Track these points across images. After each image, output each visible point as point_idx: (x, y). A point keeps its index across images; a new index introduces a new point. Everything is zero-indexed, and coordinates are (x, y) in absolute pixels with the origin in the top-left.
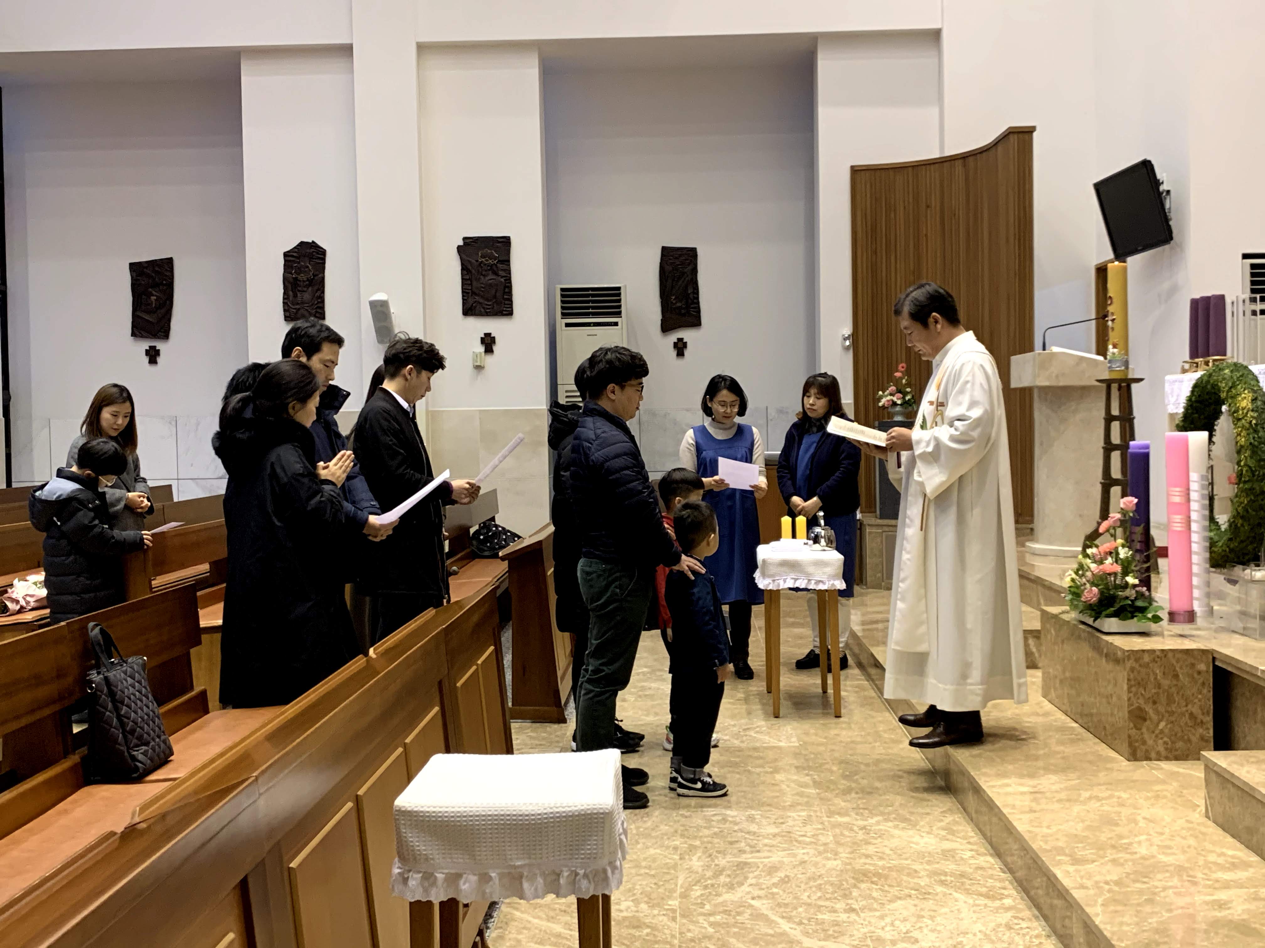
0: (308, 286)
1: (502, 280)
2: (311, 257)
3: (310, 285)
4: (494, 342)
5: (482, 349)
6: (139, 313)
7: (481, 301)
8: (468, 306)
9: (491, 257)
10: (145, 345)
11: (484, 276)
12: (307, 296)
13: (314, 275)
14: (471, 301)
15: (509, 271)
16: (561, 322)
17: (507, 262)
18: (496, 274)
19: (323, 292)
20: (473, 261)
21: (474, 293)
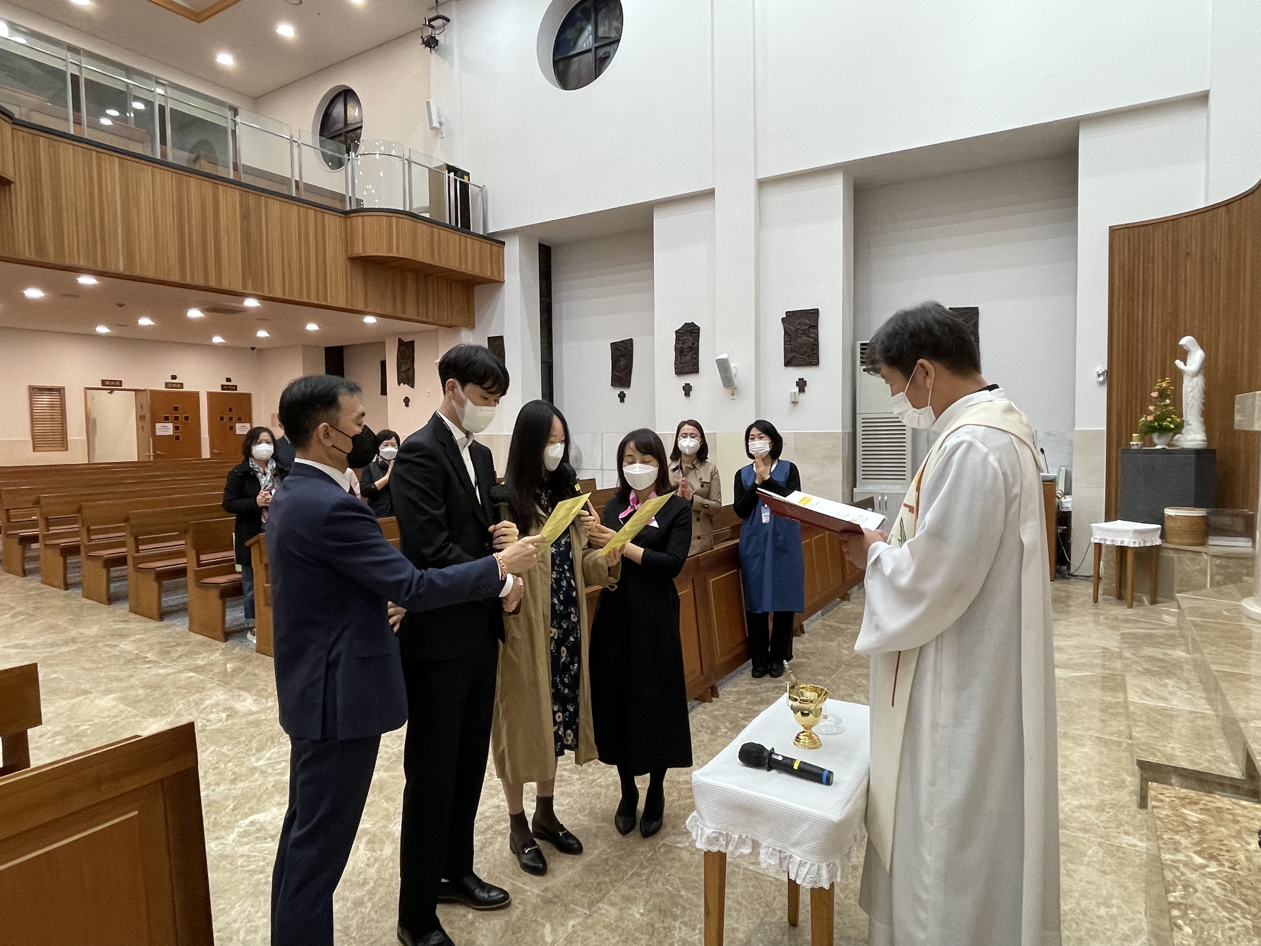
0: (688, 352)
1: (812, 340)
2: (691, 332)
3: (691, 351)
4: (806, 385)
5: (796, 389)
6: (615, 373)
7: (797, 355)
8: (787, 360)
9: (804, 324)
10: (618, 391)
11: (800, 338)
12: (688, 358)
13: (693, 344)
14: (790, 355)
15: (817, 334)
16: (860, 368)
17: (816, 327)
18: (809, 337)
19: (698, 355)
20: (792, 328)
21: (792, 351)
